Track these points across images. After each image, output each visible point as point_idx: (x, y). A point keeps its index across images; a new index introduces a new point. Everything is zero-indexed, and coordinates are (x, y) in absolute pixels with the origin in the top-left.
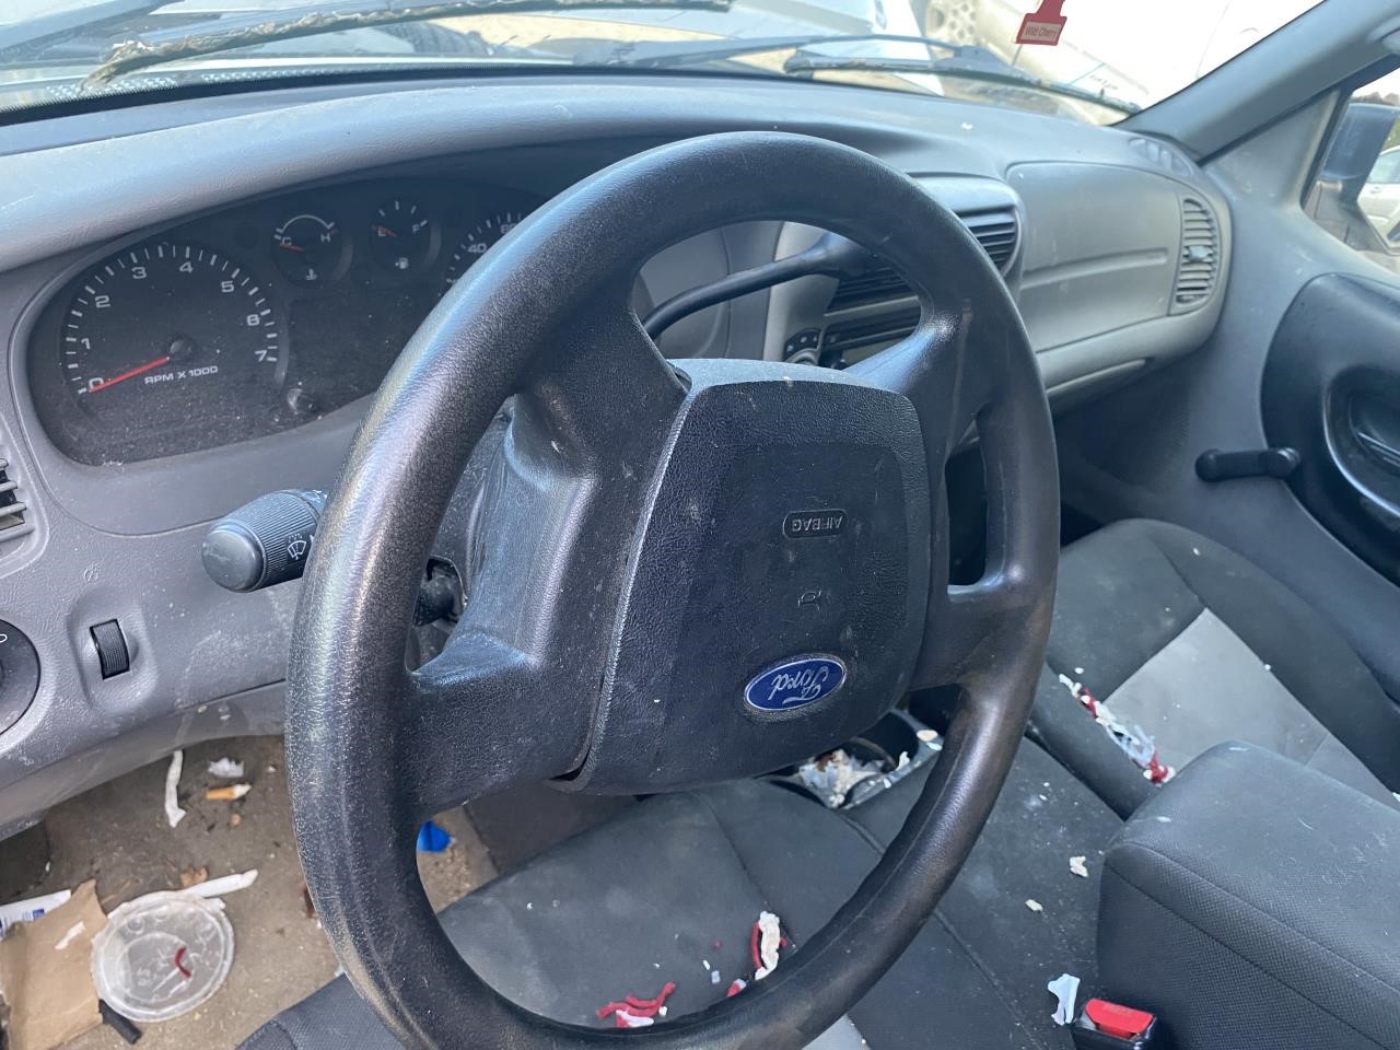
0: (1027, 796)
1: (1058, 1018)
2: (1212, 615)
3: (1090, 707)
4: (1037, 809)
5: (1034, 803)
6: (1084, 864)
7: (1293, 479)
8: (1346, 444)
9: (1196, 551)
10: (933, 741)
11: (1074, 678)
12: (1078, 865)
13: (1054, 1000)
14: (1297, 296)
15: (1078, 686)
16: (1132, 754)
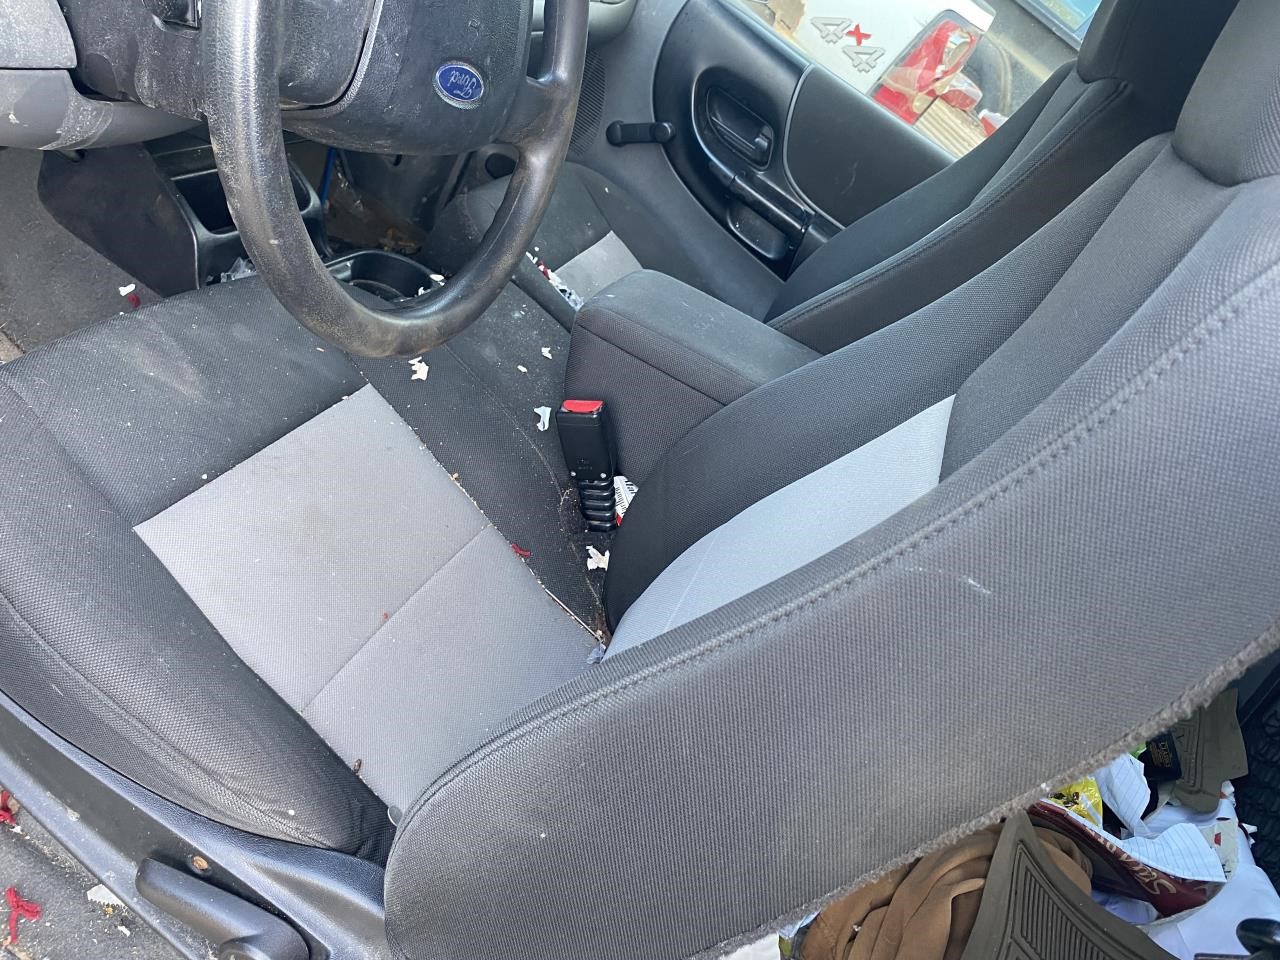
0: (513, 310)
1: (540, 426)
2: (615, 237)
3: (545, 273)
4: (519, 319)
5: (517, 315)
6: (550, 352)
7: (667, 146)
8: (703, 124)
9: (606, 189)
10: (442, 281)
11: (534, 254)
12: (546, 352)
13: (538, 417)
14: (683, 8)
15: (536, 259)
16: (572, 304)
